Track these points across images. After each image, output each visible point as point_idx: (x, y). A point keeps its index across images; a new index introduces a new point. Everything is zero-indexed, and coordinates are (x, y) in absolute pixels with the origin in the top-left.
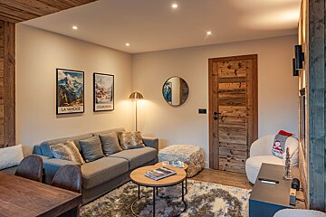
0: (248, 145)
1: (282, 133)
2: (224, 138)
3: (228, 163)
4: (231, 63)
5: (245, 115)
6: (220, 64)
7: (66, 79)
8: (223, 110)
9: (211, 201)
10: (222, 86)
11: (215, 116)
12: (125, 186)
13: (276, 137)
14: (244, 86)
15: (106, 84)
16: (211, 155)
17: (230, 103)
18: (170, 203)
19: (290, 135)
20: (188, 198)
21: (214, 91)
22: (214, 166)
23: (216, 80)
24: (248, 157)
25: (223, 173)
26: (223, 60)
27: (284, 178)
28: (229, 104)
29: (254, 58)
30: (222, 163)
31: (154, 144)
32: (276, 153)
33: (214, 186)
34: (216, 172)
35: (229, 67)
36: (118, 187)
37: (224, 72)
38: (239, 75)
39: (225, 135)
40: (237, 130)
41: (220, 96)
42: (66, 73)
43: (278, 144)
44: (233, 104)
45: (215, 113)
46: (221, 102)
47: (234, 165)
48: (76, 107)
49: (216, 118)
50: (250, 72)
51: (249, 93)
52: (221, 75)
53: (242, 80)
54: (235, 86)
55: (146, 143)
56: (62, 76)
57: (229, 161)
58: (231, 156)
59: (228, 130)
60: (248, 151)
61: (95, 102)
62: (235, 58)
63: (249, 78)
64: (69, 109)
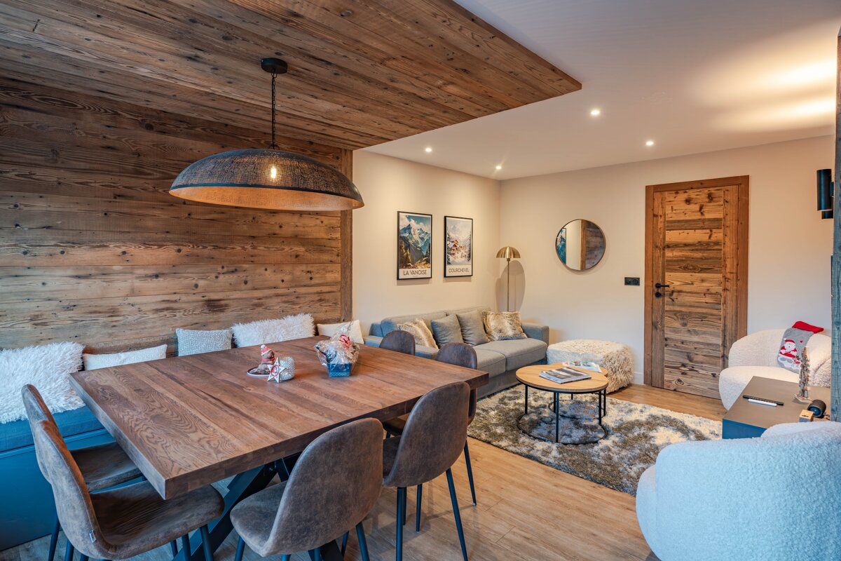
0: (726, 346)
1: (800, 326)
2: (675, 331)
3: (681, 378)
4: (692, 194)
5: (719, 289)
6: (669, 196)
7: (409, 228)
8: (674, 279)
9: (650, 430)
10: (672, 236)
11: (658, 290)
12: (500, 395)
13: (787, 333)
14: (718, 235)
15: (460, 234)
16: (649, 361)
17: (687, 266)
18: (578, 425)
19: (818, 330)
20: (609, 421)
21: (655, 246)
22: (654, 381)
23: (660, 225)
24: (725, 366)
25: (672, 395)
26: (676, 188)
27: (796, 401)
28: (686, 269)
29: (742, 183)
30: (671, 377)
31: (543, 334)
32: (786, 364)
33: (656, 411)
34: (657, 391)
35: (688, 201)
36: (489, 396)
37: (677, 208)
38: (707, 216)
39: (677, 324)
40: (703, 317)
41: (669, 254)
42: (409, 218)
43: (790, 347)
44: (694, 270)
45: (658, 286)
46: (671, 265)
47: (695, 382)
48: (421, 270)
49: (658, 295)
50: (732, 210)
51: (729, 248)
52: (671, 216)
53: (716, 223)
54: (700, 236)
55: (529, 332)
56: (404, 223)
57: (684, 373)
58: (688, 364)
59: (683, 317)
60: (725, 357)
61: (446, 262)
62: (701, 184)
63: (731, 221)
64: (413, 273)
